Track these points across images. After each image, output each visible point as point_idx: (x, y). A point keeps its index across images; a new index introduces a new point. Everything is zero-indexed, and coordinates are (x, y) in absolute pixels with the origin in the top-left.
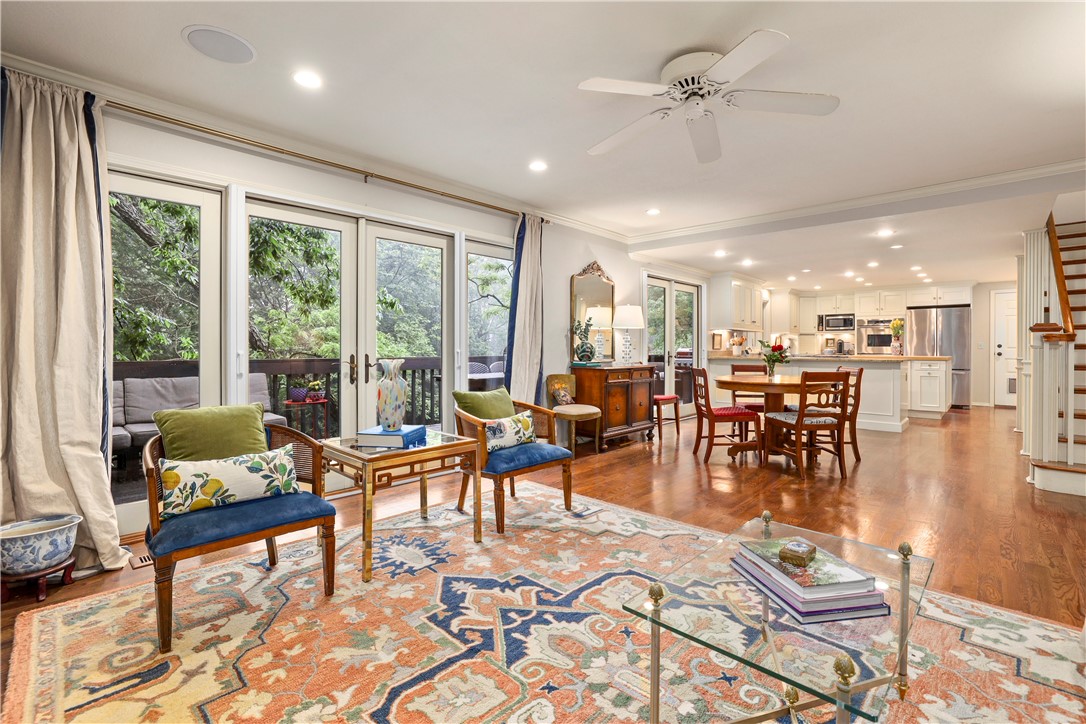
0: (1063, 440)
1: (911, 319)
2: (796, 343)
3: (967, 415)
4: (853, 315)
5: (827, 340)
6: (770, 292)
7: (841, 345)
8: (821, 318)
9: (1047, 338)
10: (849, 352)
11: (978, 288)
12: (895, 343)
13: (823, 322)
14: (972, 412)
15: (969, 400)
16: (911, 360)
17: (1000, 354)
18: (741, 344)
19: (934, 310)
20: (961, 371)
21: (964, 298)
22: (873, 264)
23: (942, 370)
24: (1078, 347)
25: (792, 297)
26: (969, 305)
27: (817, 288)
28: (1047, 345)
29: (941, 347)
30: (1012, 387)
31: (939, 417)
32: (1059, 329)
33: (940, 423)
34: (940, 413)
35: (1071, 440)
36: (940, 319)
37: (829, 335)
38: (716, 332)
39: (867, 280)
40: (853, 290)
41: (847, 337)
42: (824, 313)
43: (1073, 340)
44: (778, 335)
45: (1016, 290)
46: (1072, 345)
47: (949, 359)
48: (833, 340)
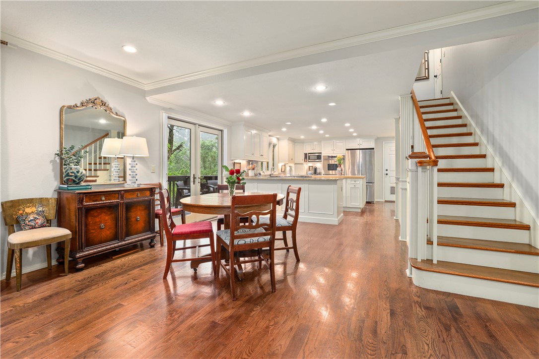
0: (430, 242)
1: (348, 155)
2: (293, 169)
3: (373, 207)
4: (321, 153)
5: (309, 167)
6: (278, 139)
7: (316, 169)
8: (306, 155)
9: (420, 163)
10: (320, 174)
11: (378, 140)
12: (339, 169)
13: (307, 157)
14: (375, 205)
15: (374, 199)
16: (346, 178)
17: (387, 174)
18: (253, 169)
19: (358, 151)
20: (370, 183)
21: (371, 145)
22: (324, 120)
23: (361, 184)
24: (439, 170)
25: (290, 142)
26: (373, 149)
27: (302, 137)
28: (420, 169)
29: (362, 170)
30: (393, 191)
31: (360, 211)
32: (426, 157)
33: (360, 213)
34: (360, 208)
35: (435, 242)
36: (361, 155)
37: (310, 164)
38: (236, 161)
39: (325, 133)
40: (321, 139)
41: (319, 165)
42: (307, 152)
43: (437, 165)
44: (283, 164)
45: (395, 141)
46: (436, 169)
47: (364, 177)
48: (312, 167)
